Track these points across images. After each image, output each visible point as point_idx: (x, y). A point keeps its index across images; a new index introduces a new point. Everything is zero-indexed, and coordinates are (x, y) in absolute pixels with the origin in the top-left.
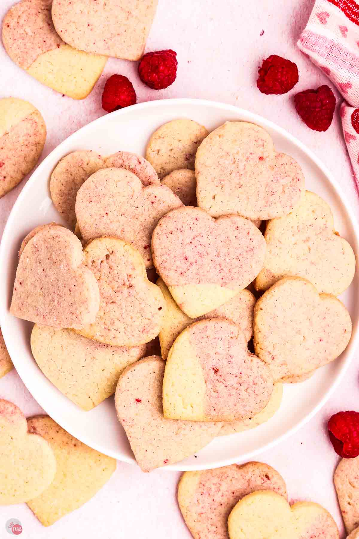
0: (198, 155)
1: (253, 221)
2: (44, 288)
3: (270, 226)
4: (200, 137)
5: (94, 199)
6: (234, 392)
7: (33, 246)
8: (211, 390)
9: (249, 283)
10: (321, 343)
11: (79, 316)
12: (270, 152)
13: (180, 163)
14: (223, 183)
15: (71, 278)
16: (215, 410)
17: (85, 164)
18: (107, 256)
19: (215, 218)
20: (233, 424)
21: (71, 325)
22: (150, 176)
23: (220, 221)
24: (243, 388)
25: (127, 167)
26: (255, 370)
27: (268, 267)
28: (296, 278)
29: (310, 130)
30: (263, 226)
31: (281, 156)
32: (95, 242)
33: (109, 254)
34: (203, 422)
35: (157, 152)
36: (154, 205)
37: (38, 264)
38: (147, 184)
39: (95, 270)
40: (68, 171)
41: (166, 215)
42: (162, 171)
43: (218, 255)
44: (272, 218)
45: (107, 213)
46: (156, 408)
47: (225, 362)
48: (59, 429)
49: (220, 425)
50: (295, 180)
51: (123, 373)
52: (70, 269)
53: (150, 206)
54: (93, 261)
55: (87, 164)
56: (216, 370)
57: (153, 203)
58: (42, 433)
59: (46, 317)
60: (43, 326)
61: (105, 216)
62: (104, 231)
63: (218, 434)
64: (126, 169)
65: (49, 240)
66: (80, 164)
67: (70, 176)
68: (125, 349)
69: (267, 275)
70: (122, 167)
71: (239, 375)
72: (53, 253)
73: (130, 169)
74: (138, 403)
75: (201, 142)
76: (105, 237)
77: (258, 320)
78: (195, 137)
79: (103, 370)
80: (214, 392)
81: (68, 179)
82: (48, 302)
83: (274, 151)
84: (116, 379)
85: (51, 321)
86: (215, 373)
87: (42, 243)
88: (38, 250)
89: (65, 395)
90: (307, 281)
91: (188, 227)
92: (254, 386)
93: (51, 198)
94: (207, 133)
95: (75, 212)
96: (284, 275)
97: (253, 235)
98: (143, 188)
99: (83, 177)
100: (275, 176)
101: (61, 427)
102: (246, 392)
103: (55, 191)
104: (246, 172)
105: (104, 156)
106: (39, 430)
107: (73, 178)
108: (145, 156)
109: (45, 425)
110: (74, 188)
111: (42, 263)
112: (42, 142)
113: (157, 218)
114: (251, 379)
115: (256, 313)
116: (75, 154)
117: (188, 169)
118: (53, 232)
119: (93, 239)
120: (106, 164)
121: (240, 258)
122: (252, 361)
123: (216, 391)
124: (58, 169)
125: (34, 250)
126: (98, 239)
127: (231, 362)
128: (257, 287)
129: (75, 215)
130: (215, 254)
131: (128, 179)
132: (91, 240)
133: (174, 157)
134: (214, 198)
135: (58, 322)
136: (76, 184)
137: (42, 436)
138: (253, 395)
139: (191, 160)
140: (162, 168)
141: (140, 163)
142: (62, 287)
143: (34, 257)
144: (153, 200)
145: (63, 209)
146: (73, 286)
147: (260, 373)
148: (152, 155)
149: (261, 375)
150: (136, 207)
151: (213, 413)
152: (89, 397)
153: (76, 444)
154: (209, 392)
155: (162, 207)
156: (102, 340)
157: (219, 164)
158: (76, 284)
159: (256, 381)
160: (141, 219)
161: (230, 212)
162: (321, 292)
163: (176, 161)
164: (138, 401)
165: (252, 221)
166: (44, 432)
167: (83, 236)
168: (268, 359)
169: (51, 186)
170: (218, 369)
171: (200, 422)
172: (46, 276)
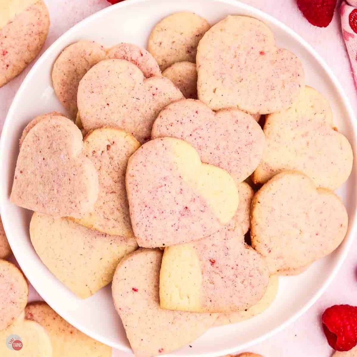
0: (199, 48)
1: (253, 115)
2: (44, 176)
3: (269, 120)
4: (201, 31)
5: (95, 90)
6: (229, 283)
7: (34, 135)
8: (207, 281)
9: (248, 176)
10: (317, 236)
11: (78, 206)
12: (270, 47)
13: (181, 56)
14: (224, 76)
15: (70, 167)
16: (211, 301)
17: (87, 54)
18: (108, 147)
19: (215, 111)
20: (229, 315)
21: (70, 214)
22: (151, 68)
23: (220, 114)
24: (239, 280)
25: (129, 59)
26: (251, 262)
27: (266, 160)
28: (293, 172)
29: (311, 26)
30: (262, 120)
31: (282, 51)
32: (96, 133)
33: (110, 144)
34: (199, 313)
35: (158, 44)
36: (155, 97)
37: (39, 153)
38: (148, 76)
39: (96, 160)
40: (71, 61)
41: (167, 107)
42: (164, 63)
43: (218, 148)
44: (271, 112)
45: (108, 104)
46: (153, 298)
47: (222, 254)
48: (56, 316)
49: (215, 315)
50: (295, 75)
51: (121, 262)
52: (70, 158)
53: (151, 98)
54: (94, 151)
55: (90, 55)
56: (213, 261)
57: (154, 95)
58: (40, 319)
59: (46, 206)
60: (42, 214)
61: (107, 107)
62: (105, 121)
63: (214, 325)
64: (128, 61)
65: (50, 130)
66: (82, 55)
67: (72, 66)
68: (123, 238)
69: (265, 169)
70: (125, 58)
71: (235, 267)
72: (54, 142)
73: (132, 60)
74: (134, 292)
75: (203, 35)
76: (105, 128)
77: (256, 213)
78: (197, 30)
79: (101, 259)
80: (211, 283)
81: (70, 69)
82: (48, 191)
83: (275, 46)
84: (113, 268)
85: (51, 208)
86: (212, 265)
87: (43, 132)
88: (39, 140)
89: (63, 284)
90: (305, 175)
91: (188, 120)
92: (251, 278)
93: (53, 88)
94: (209, 27)
95: (76, 102)
96: (282, 169)
97: (252, 129)
98: (144, 80)
99: (85, 67)
100: (275, 71)
101: (58, 315)
102: (242, 283)
103: (57, 81)
104: (247, 67)
105: (106, 47)
106: (35, 316)
107: (75, 68)
108: (147, 48)
109: (42, 311)
110: (76, 78)
111: (42, 152)
112: (45, 32)
113: (157, 110)
114: (247, 271)
115: (254, 206)
116: (78, 44)
117: (189, 61)
118: (54, 121)
119: (94, 129)
120: (108, 55)
121: (239, 151)
122: (248, 253)
123: (212, 283)
124: (61, 59)
125: (35, 139)
126: (99, 129)
127: (228, 253)
128: (255, 180)
129: (77, 105)
130: (215, 146)
131: (130, 70)
132: (92, 130)
133: (176, 50)
134: (214, 91)
135: (57, 210)
136: (78, 75)
137: (38, 323)
138: (249, 288)
139: (193, 53)
140: (163, 60)
141: (142, 55)
142: (62, 176)
143: (35, 146)
144: (154, 92)
145: (65, 98)
146: (72, 176)
147: (256, 266)
148: (154, 47)
149: (257, 267)
150: (137, 99)
151: (209, 304)
152: (87, 285)
153: (72, 331)
154: (206, 283)
155: (162, 100)
156: (101, 229)
157: (220, 58)
158: (75, 173)
159: (252, 273)
160: (142, 110)
161: (230, 105)
162: (318, 186)
163: (177, 54)
164: (135, 290)
165: (251, 115)
166: (41, 318)
167: (84, 126)
168: (265, 251)
169: (53, 75)
170: (214, 261)
171: (196, 312)
172: (46, 165)
